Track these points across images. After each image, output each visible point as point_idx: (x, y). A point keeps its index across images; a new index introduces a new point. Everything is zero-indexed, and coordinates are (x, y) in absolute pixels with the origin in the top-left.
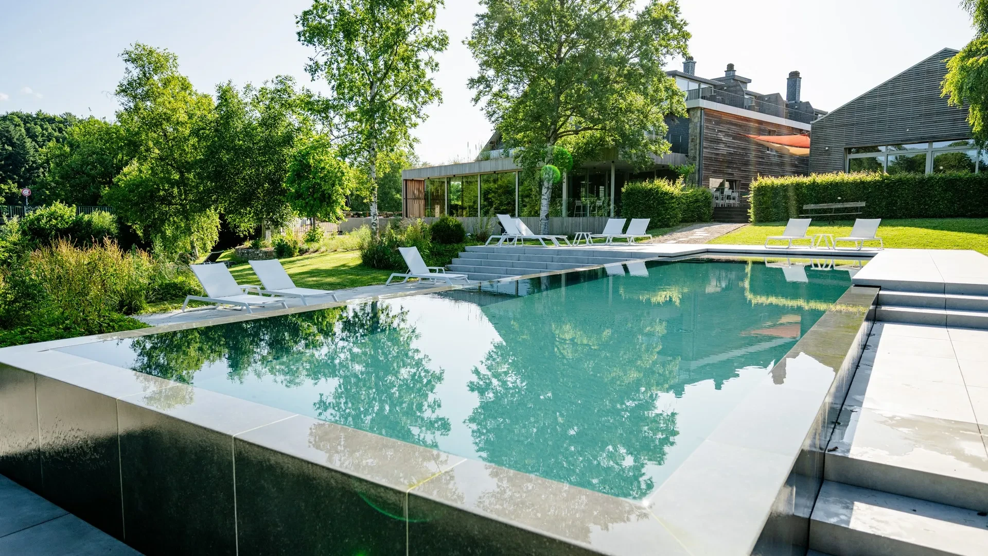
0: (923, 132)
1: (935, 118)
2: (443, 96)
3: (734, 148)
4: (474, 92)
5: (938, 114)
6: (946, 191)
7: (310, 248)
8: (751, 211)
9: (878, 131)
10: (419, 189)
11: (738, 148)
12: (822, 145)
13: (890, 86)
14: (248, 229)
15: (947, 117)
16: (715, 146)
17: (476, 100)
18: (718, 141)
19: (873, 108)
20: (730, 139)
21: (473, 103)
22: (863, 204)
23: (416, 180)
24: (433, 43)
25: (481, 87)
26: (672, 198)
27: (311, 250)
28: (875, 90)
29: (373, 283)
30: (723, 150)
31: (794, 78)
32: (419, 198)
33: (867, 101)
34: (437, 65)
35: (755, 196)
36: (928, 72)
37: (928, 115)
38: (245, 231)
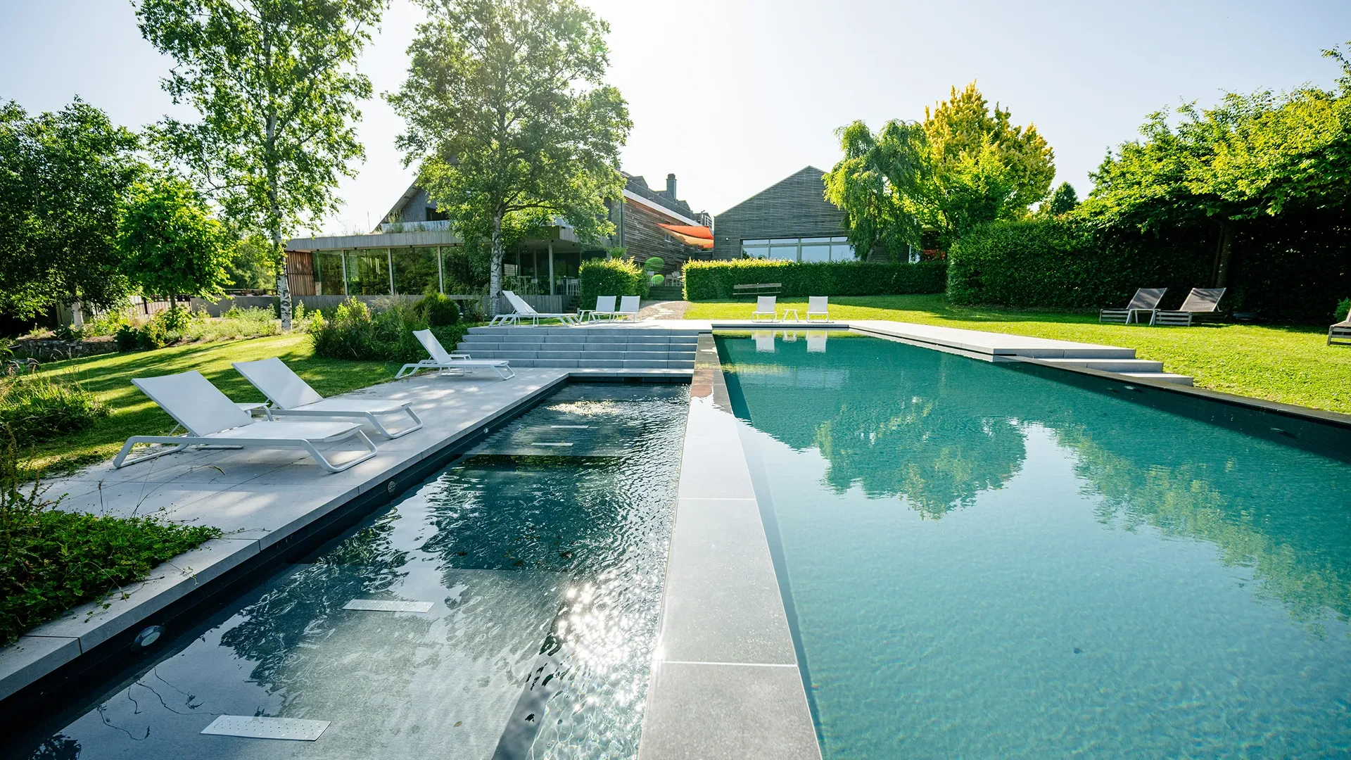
0: (797, 229)
1: (804, 220)
2: (366, 152)
3: (645, 235)
4: (404, 154)
5: (806, 216)
6: (832, 275)
7: (183, 335)
8: (684, 290)
9: (765, 227)
10: (302, 263)
11: (647, 235)
12: (723, 236)
13: (772, 191)
14: (34, 310)
15: (811, 220)
16: (632, 231)
17: (407, 161)
18: (633, 228)
19: (759, 208)
20: (642, 227)
21: (403, 165)
22: (780, 285)
23: (298, 252)
24: (353, 88)
25: (412, 149)
26: (628, 277)
27: (185, 338)
28: (761, 194)
29: (383, 380)
30: (638, 236)
31: (671, 179)
32: (303, 274)
33: (755, 202)
34: (359, 114)
35: (688, 277)
36: (798, 183)
37: (799, 217)
38: (30, 312)
